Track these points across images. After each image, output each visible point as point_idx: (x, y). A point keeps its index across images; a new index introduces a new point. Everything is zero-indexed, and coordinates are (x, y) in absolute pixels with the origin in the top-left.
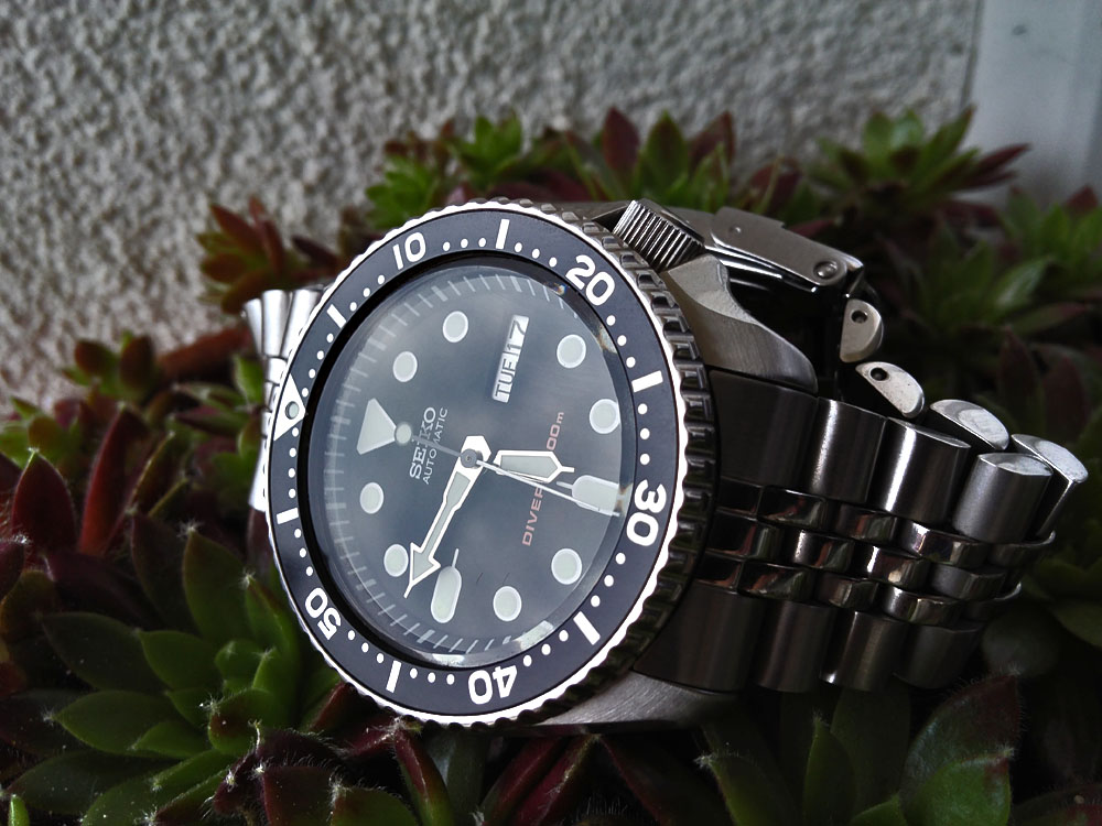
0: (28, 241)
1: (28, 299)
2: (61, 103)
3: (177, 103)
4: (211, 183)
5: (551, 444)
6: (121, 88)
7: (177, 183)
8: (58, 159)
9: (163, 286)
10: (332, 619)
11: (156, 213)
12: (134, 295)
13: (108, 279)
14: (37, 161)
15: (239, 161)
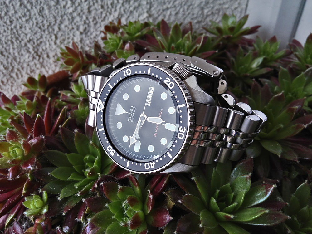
0: (8, 48)
1: (8, 63)
2: (16, 12)
3: (46, 12)
4: (55, 32)
5: (160, 116)
6: (32, 8)
7: (47, 32)
8: (15, 27)
9: (43, 58)
10: (113, 152)
11: (41, 40)
12: (36, 61)
13: (29, 57)
14: (10, 28)
15: (63, 26)
